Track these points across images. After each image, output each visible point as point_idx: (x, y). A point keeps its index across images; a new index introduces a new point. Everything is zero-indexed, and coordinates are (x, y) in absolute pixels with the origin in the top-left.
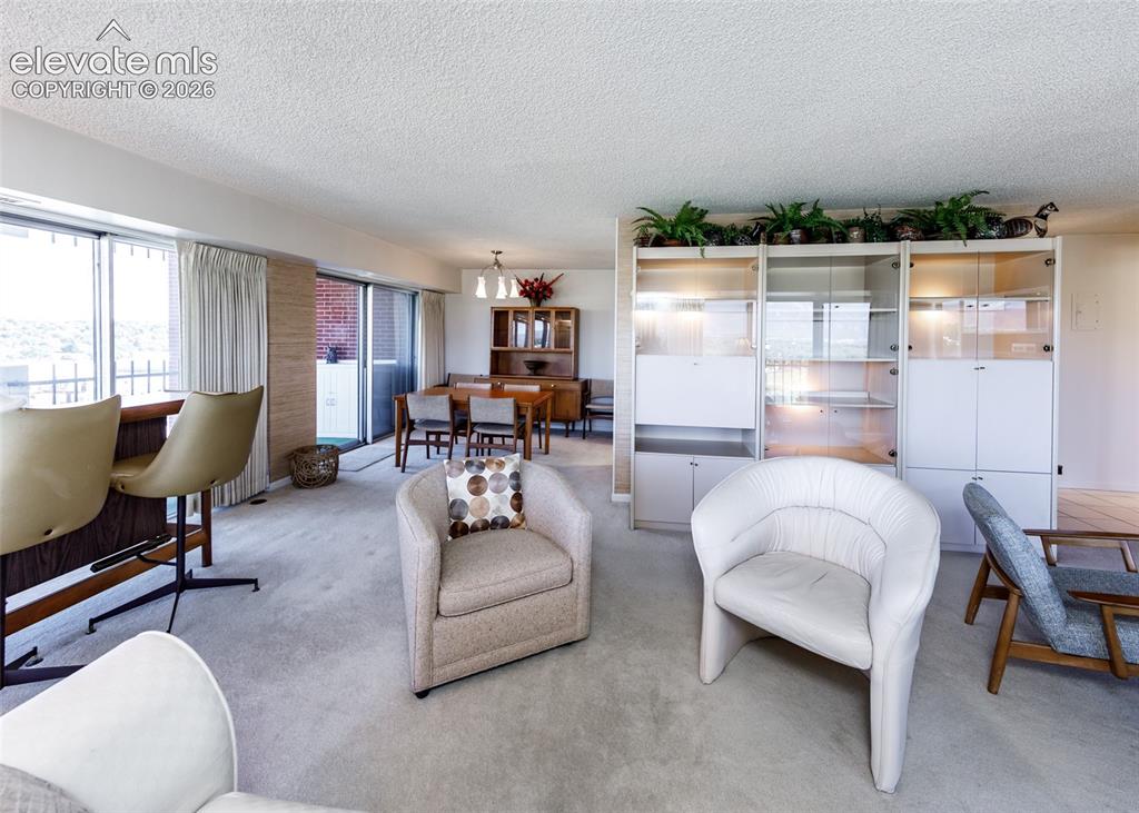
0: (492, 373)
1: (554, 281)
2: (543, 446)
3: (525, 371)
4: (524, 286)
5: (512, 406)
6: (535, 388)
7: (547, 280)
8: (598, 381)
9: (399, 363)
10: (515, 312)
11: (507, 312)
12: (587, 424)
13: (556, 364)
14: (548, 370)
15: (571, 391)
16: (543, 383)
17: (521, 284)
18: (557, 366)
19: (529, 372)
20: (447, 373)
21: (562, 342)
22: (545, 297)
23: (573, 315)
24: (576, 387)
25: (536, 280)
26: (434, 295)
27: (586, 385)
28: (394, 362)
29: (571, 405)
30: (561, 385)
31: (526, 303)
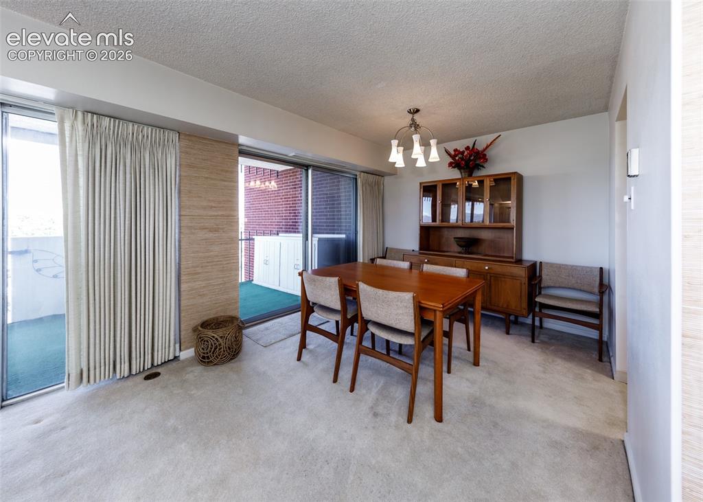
0: (421, 249)
1: (487, 147)
2: (472, 349)
3: (455, 248)
4: (453, 157)
5: (411, 306)
6: (461, 273)
7: (480, 147)
8: (551, 265)
9: (347, 236)
10: (443, 185)
11: (435, 186)
12: (537, 319)
13: (492, 241)
14: (483, 248)
15: (513, 277)
16: (475, 265)
17: (449, 154)
18: (493, 244)
19: (460, 249)
20: (386, 246)
21: (499, 215)
22: (478, 167)
23: (514, 182)
24: (520, 272)
25: (467, 148)
26: (371, 177)
27: (534, 271)
28: (343, 236)
29: (512, 295)
30: (498, 268)
31: (455, 174)
